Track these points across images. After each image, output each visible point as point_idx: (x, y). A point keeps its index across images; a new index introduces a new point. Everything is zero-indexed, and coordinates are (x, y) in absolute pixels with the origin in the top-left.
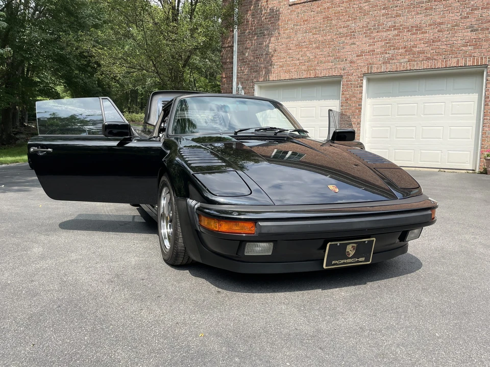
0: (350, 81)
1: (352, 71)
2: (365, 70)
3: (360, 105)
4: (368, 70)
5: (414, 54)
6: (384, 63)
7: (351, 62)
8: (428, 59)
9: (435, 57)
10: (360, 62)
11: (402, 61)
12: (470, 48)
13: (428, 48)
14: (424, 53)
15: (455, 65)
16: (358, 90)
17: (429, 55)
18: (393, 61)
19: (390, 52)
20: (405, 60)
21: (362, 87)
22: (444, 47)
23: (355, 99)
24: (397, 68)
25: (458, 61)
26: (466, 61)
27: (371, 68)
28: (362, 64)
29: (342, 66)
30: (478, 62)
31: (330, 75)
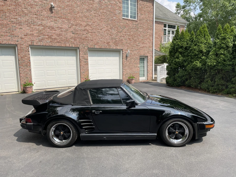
0: (22, 48)
1: (23, 43)
2: (30, 43)
3: (30, 61)
4: (31, 43)
5: (52, 39)
6: (39, 41)
7: (21, 38)
8: (58, 42)
9: (61, 42)
10: (26, 39)
11: (48, 41)
12: (73, 40)
13: (57, 38)
14: (56, 39)
15: (69, 46)
16: (27, 53)
17: (58, 41)
18: (44, 41)
19: (42, 36)
20: (49, 41)
21: (29, 51)
22: (64, 38)
23: (26, 57)
24: (46, 44)
25: (69, 44)
26: (72, 45)
27: (33, 42)
28: (28, 40)
29: (16, 39)
30: (76, 46)
31: (9, 43)
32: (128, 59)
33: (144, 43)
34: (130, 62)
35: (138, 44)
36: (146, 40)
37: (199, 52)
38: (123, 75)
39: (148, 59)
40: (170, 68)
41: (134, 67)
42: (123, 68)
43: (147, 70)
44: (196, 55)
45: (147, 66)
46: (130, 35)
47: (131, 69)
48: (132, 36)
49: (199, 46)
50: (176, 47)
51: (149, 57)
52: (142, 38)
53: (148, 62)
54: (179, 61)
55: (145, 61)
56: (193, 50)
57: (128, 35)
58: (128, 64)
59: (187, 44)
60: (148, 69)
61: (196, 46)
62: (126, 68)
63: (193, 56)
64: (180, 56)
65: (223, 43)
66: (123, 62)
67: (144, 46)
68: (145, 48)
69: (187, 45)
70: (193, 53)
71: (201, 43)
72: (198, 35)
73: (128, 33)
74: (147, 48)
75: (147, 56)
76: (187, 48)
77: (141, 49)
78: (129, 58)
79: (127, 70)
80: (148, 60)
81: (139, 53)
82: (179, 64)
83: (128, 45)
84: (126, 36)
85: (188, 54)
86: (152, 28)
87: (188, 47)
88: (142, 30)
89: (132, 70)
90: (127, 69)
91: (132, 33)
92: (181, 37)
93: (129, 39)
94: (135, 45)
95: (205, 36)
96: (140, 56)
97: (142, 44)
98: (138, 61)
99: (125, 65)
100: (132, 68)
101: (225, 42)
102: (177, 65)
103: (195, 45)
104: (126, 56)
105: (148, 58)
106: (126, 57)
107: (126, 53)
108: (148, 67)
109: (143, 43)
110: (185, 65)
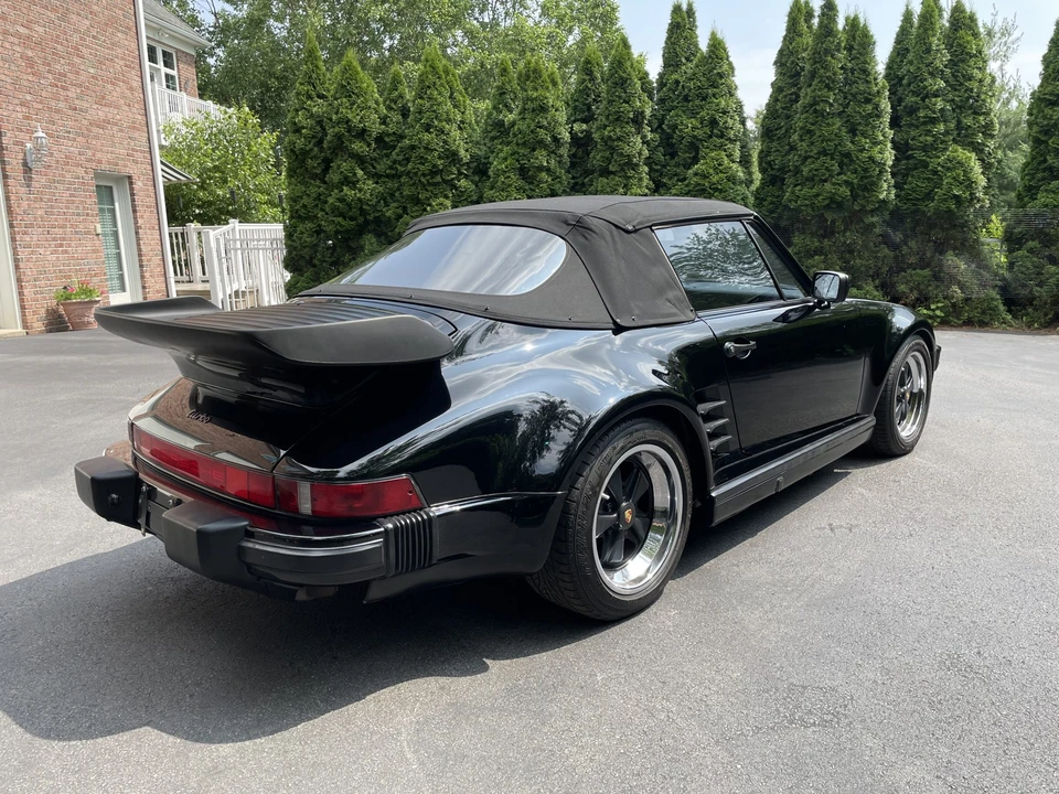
32: (39, 181)
33: (103, 98)
34: (50, 200)
35: (77, 102)
36: (113, 84)
37: (448, 158)
38: (19, 280)
39: (132, 195)
40: (312, 236)
41: (76, 233)
42: (13, 240)
43: (140, 255)
44: (435, 172)
45: (137, 233)
46: (29, 38)
47: (61, 246)
48: (43, 50)
49: (443, 132)
50: (337, 129)
51: (140, 183)
52: (92, 71)
53: (135, 211)
54: (359, 199)
55: (117, 204)
56: (422, 150)
57: (19, 35)
58: (40, 212)
59: (384, 121)
60: (140, 250)
61: (428, 131)
62: (34, 236)
63: (424, 175)
64: (360, 173)
65: (540, 127)
66: (13, 198)
67: (110, 116)
68: (115, 128)
69: (381, 124)
70: (423, 160)
71: (449, 121)
72: (429, 87)
73: (15, 23)
74: (122, 131)
75: (130, 177)
76: (387, 139)
77: (95, 130)
78: (43, 180)
79: (41, 251)
80: (133, 200)
81: (90, 153)
82: (363, 212)
83: (28, 97)
84: (12, 39)
85: (391, 168)
86: (132, 24)
87: (388, 135)
88: (88, 23)
89: (66, 252)
90: (38, 246)
91: (41, 30)
92: (349, 83)
93: (30, 62)
94: (62, 105)
95: (452, 94)
96: (97, 175)
97: (95, 106)
98: (89, 201)
99: (29, 219)
100: (64, 239)
101: (549, 124)
102: (352, 219)
103: (427, 128)
104: (25, 164)
105: (132, 189)
106: (25, 172)
107: (22, 144)
108: (138, 239)
109: (101, 100)
110: (388, 214)
